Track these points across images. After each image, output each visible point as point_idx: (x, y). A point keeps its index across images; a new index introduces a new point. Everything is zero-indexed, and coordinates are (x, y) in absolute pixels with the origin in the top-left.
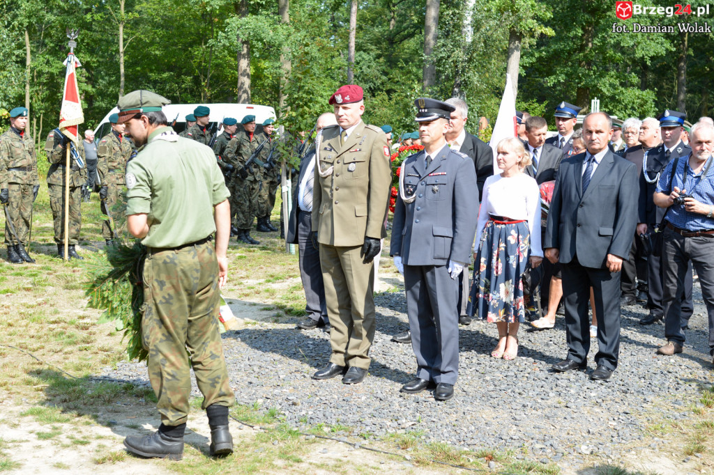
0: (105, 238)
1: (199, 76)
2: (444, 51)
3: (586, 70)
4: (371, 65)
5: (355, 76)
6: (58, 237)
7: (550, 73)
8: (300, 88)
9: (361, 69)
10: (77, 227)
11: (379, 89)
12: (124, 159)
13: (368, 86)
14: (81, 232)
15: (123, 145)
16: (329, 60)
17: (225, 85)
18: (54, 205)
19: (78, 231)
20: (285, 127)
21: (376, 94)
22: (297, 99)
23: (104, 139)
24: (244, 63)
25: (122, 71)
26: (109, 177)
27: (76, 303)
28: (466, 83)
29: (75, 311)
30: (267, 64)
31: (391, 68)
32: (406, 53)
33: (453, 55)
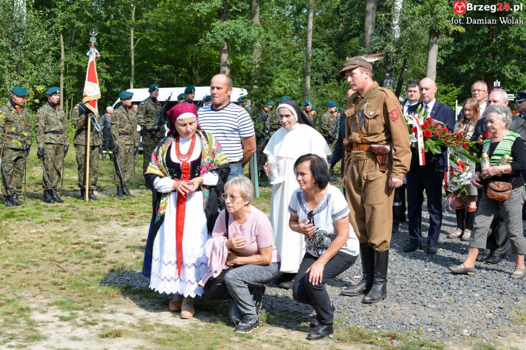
0: (116, 185)
1: (191, 67)
2: (378, 45)
3: (491, 59)
4: (325, 57)
5: (312, 67)
6: (81, 184)
7: (464, 62)
8: (263, 71)
9: (316, 61)
10: (95, 177)
11: (330, 77)
12: (131, 126)
13: (322, 76)
15: (130, 115)
17: (211, 74)
18: (79, 160)
20: (251, 101)
21: (328, 81)
22: (260, 79)
23: (116, 111)
24: (225, 57)
25: (133, 63)
26: (120, 140)
27: (93, 231)
28: (395, 70)
29: (91, 236)
30: (244, 57)
31: (339, 59)
32: (352, 49)
33: (385, 48)
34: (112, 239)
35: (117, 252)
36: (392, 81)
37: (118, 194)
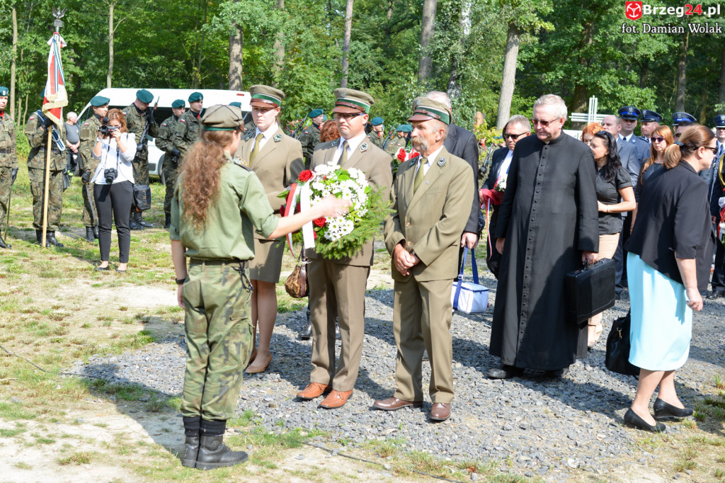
0: (85, 224)
1: (190, 61)
2: (441, 43)
3: (585, 67)
4: (367, 54)
5: (350, 66)
6: (37, 222)
7: (549, 68)
8: (292, 76)
9: (356, 58)
10: (58, 212)
11: (374, 80)
13: (362, 77)
14: (62, 218)
16: (324, 49)
17: (217, 71)
18: (34, 189)
19: (59, 217)
21: (371, 84)
22: (287, 87)
23: (87, 122)
25: (111, 53)
26: (92, 162)
27: (51, 293)
28: (463, 77)
29: (49, 300)
30: (262, 50)
31: (388, 58)
32: (403, 44)
33: (451, 48)
34: (78, 306)
35: (84, 326)
36: (458, 92)
37: (87, 237)
